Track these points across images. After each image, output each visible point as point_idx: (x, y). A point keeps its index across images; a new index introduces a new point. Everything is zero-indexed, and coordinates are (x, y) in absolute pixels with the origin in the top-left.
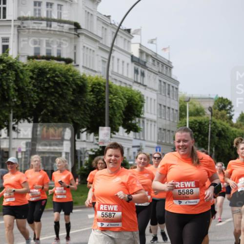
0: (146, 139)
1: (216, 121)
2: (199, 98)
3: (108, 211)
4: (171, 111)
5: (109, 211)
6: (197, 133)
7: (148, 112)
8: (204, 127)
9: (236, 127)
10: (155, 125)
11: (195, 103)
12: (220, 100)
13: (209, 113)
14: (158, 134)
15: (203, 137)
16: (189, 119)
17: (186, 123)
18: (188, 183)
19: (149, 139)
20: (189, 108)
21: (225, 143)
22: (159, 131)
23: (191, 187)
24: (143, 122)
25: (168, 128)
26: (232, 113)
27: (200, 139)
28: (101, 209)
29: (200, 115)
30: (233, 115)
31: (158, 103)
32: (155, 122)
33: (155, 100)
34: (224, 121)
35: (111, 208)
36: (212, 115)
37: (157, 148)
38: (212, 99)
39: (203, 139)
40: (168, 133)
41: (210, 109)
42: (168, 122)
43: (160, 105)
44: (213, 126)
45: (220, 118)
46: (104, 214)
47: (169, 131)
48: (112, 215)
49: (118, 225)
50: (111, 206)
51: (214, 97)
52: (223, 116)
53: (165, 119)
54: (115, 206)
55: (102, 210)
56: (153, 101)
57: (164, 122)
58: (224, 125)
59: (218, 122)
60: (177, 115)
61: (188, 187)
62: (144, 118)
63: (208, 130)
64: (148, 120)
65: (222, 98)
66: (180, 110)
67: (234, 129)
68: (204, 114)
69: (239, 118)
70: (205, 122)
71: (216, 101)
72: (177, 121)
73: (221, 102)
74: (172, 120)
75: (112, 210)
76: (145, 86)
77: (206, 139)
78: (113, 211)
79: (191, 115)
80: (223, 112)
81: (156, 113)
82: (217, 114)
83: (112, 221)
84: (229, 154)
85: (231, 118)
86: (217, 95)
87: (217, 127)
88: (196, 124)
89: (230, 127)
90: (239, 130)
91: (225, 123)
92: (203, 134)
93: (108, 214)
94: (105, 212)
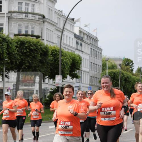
0: (83, 82)
1: (123, 72)
2: (114, 59)
3: (65, 125)
4: (98, 66)
6: (113, 79)
7: (84, 67)
8: (116, 76)
9: (135, 75)
10: (88, 74)
11: (111, 61)
12: (126, 60)
13: (119, 67)
14: (90, 80)
15: (116, 81)
16: (108, 71)
17: (106, 73)
18: (109, 108)
19: (85, 82)
20: (108, 65)
21: (129, 85)
22: (90, 78)
23: (111, 111)
24: (81, 72)
25: (96, 76)
27: (114, 82)
29: (114, 69)
30: (133, 69)
31: (90, 62)
32: (88, 72)
33: (88, 60)
34: (128, 72)
35: (66, 123)
36: (121, 69)
37: (89, 87)
38: (121, 59)
39: (116, 83)
40: (95, 79)
41: (120, 65)
42: (96, 73)
43: (91, 63)
44: (122, 75)
45: (126, 71)
47: (96, 78)
48: (67, 127)
49: (70, 133)
50: (66, 122)
51: (122, 58)
52: (128, 69)
53: (94, 71)
54: (69, 122)
56: (87, 60)
57: (93, 72)
58: (128, 75)
59: (125, 72)
60: (101, 68)
61: (109, 111)
62: (82, 70)
63: (119, 77)
64: (84, 71)
65: (127, 59)
66: (103, 66)
67: (134, 77)
68: (117, 68)
69: (137, 70)
70: (117, 73)
71: (124, 60)
72: (101, 72)
73: (127, 61)
74: (98, 71)
75: (67, 124)
76: (83, 52)
77: (118, 82)
78: (68, 125)
79: (109, 68)
80: (128, 67)
81: (89, 67)
85: (132, 70)
86: (124, 57)
87: (124, 76)
88: (112, 74)
89: (132, 76)
90: (137, 77)
91: (129, 73)
92: (116, 80)
93: (65, 127)
94: (63, 126)
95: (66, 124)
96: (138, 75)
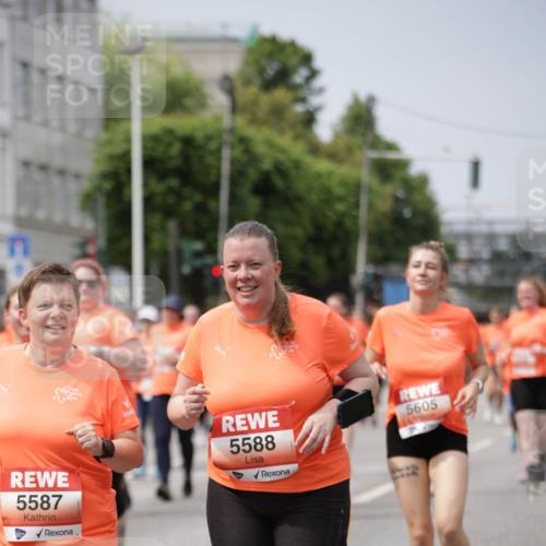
1: (250, 132)
3: (38, 489)
5: (42, 490)
6: (174, 182)
8: (201, 158)
9: (332, 154)
12: (268, 48)
13: (219, 99)
14: (19, 187)
15: (198, 197)
17: (128, 140)
21: (288, 223)
22: (21, 172)
25: (57, 162)
26: (315, 101)
27: (187, 206)
28: (13, 486)
30: (319, 109)
31: (14, 59)
32: (4, 135)
34: (282, 132)
36: (234, 109)
37: (13, 241)
38: (234, 40)
39: (201, 208)
40: (56, 181)
41: (228, 85)
43: (25, 65)
44: (238, 153)
45: (265, 122)
46: (27, 500)
47: (62, 172)
48: (53, 501)
49: (71, 532)
50: (46, 474)
52: (278, 113)
53: (46, 124)
54: (61, 474)
55: (17, 489)
57: (41, 135)
58: (283, 151)
59: (260, 136)
63: (219, 169)
65: (273, 40)
67: (322, 165)
68: (203, 105)
69: (344, 120)
70: (209, 138)
71: (250, 51)
72: (93, 131)
73: (270, 56)
74: (72, 129)
75: (51, 485)
77: (211, 204)
78: (55, 488)
80: (280, 94)
81: (7, 96)
82: (255, 103)
83: (54, 521)
84: (304, 265)
85: (309, 119)
86: (255, 28)
87: (252, 157)
88: (169, 145)
89: (308, 160)
90: (344, 171)
91: (285, 141)
92: (200, 187)
93: (38, 500)
94: (28, 494)
95: (42, 485)
96: (349, 150)
